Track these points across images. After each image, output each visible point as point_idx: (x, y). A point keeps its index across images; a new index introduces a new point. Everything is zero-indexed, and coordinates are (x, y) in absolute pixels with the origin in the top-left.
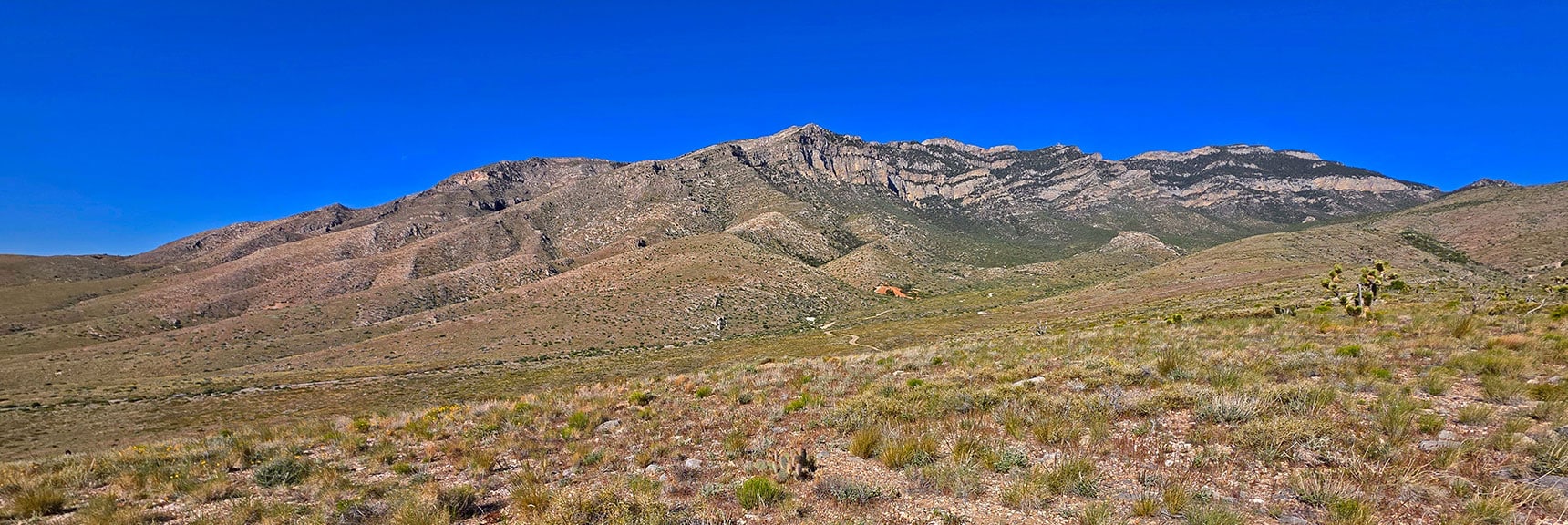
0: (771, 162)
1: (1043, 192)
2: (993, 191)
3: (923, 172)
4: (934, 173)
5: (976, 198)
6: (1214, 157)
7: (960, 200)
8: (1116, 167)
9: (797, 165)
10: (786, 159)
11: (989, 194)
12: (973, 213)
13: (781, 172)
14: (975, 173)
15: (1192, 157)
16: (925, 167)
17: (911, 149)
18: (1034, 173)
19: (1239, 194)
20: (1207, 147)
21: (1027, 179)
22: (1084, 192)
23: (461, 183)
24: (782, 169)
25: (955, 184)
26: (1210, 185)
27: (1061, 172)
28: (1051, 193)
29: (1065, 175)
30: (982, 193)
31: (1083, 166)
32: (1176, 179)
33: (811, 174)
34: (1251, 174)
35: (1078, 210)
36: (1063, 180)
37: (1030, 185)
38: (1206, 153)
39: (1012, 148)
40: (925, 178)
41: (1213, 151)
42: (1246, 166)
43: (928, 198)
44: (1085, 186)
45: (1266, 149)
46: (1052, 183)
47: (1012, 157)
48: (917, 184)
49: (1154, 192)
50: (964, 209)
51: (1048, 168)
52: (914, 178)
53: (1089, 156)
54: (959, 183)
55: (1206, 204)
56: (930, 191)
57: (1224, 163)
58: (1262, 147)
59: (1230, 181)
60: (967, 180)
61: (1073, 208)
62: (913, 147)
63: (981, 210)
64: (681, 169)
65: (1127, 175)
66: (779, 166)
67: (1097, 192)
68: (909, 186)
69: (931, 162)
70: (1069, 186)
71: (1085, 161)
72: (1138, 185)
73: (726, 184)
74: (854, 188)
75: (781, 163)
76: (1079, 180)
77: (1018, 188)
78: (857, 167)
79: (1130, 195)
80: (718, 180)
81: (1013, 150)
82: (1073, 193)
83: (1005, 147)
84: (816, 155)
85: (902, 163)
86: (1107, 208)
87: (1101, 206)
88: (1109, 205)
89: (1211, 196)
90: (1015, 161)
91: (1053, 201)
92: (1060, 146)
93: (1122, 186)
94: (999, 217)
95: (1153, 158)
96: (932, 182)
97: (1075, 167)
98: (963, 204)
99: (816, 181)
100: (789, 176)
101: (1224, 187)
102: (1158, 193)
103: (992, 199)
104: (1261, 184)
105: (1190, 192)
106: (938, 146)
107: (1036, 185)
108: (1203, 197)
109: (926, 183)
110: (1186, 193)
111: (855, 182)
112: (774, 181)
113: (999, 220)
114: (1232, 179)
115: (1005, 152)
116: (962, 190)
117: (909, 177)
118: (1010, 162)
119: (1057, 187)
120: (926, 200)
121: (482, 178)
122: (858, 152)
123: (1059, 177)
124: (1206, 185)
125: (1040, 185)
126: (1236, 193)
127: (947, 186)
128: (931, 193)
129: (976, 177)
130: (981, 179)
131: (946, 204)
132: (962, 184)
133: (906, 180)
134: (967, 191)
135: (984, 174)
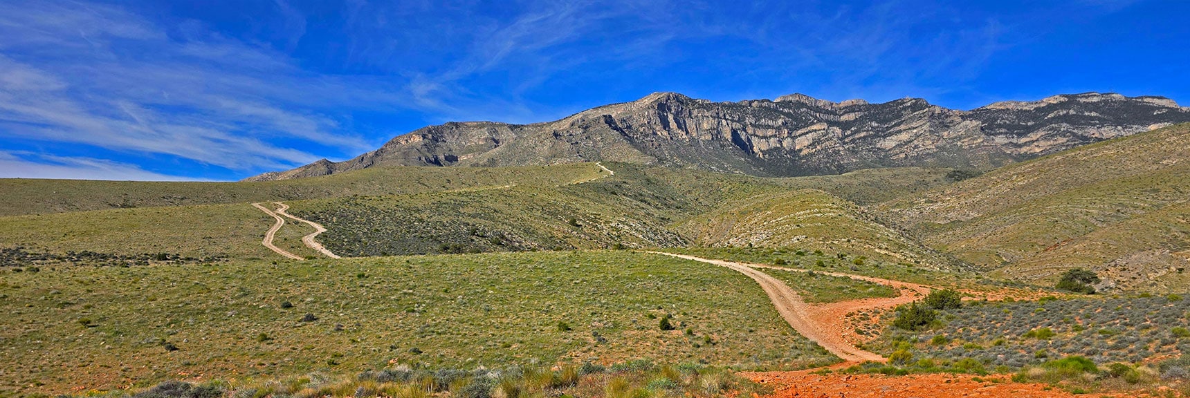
0: (635, 125)
1: (881, 142)
2: (827, 143)
3: (769, 127)
4: (779, 129)
5: (812, 149)
6: (1061, 105)
7: (800, 150)
8: (952, 118)
9: (654, 127)
10: (646, 122)
11: (824, 145)
12: (807, 161)
13: (642, 133)
14: (814, 127)
15: (1042, 105)
16: (770, 123)
17: (761, 106)
18: (876, 125)
19: (1068, 141)
20: (1057, 96)
21: (868, 130)
22: (916, 142)
23: (403, 143)
24: (642, 130)
25: (797, 137)
26: (1043, 133)
27: (901, 123)
28: (889, 143)
29: (902, 127)
30: (819, 144)
31: (920, 118)
32: (1018, 127)
33: (665, 133)
34: (1089, 121)
35: (906, 157)
36: (900, 131)
37: (869, 136)
38: (1055, 102)
40: (770, 132)
41: (1062, 99)
42: (1086, 114)
43: (771, 149)
44: (917, 136)
45: (1117, 96)
46: (891, 134)
47: (860, 110)
48: (762, 138)
49: (979, 141)
50: (801, 159)
51: (891, 120)
52: (760, 133)
53: (927, 109)
54: (799, 136)
55: (1038, 150)
56: (773, 143)
57: (1065, 112)
58: (1114, 95)
59: (1062, 129)
60: (807, 133)
61: (902, 156)
62: (764, 105)
63: (814, 159)
64: (571, 135)
65: (961, 125)
66: (640, 128)
67: (927, 142)
68: (755, 140)
69: (777, 118)
70: (904, 137)
71: (924, 113)
72: (969, 134)
73: (601, 144)
74: (701, 142)
75: (642, 126)
76: (915, 131)
77: (859, 139)
78: (705, 126)
79: (959, 143)
80: (595, 142)
81: (863, 104)
82: (907, 143)
84: (671, 118)
85: (749, 120)
86: (932, 155)
87: (928, 154)
88: (936, 152)
89: (1042, 143)
90: (862, 113)
91: (889, 150)
93: (955, 135)
94: (828, 165)
95: (1002, 108)
96: (775, 136)
97: (912, 119)
98: (802, 154)
99: (669, 139)
100: (647, 136)
101: (1056, 134)
102: (982, 142)
103: (826, 149)
104: (1095, 131)
105: (1028, 139)
106: (791, 102)
107: (877, 136)
108: (1035, 143)
109: (770, 137)
110: (1023, 140)
111: (703, 138)
112: (636, 140)
114: (1064, 126)
115: (855, 105)
116: (803, 142)
117: (755, 131)
118: (859, 115)
119: (894, 137)
120: (770, 151)
121: (417, 139)
122: (707, 114)
123: (898, 129)
124: (1041, 133)
125: (879, 136)
126: (1065, 140)
127: (789, 139)
128: (774, 145)
129: (815, 131)
130: (820, 132)
131: (786, 154)
132: (803, 137)
133: (752, 135)
134: (806, 143)
135: (823, 128)
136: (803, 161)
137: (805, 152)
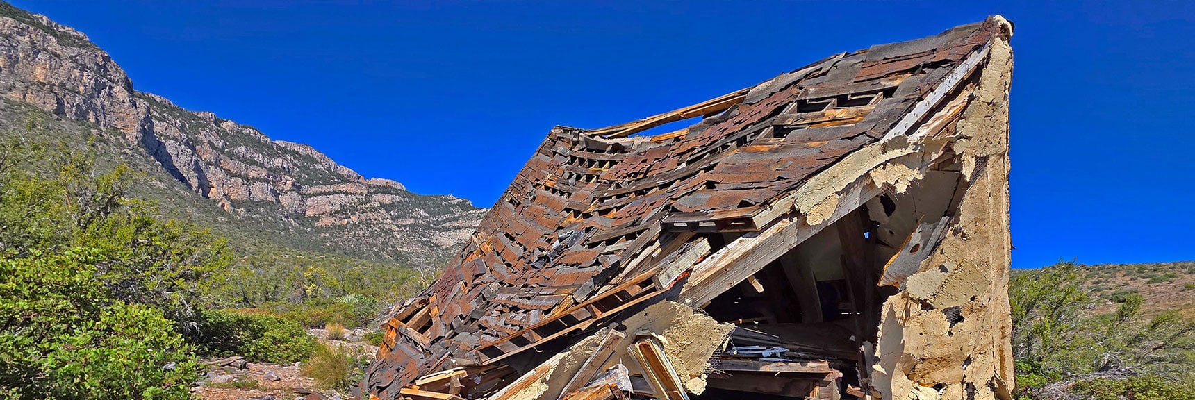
1: (436, 237)
2: (370, 214)
3: (252, 162)
4: (274, 172)
5: (341, 219)
7: (316, 219)
11: (363, 217)
14: (344, 188)
18: (425, 214)
21: (416, 218)
25: (311, 195)
27: (456, 219)
28: (444, 240)
29: (460, 223)
30: (353, 214)
36: (458, 228)
37: (420, 226)
39: (398, 185)
40: (254, 172)
43: (252, 201)
46: (447, 230)
47: (398, 194)
48: (234, 176)
50: (319, 231)
51: (441, 214)
52: (230, 165)
54: (315, 195)
56: (260, 191)
60: (330, 193)
63: (347, 235)
70: (465, 235)
71: (481, 213)
81: (399, 187)
83: (390, 182)
90: (402, 198)
91: (447, 249)
92: (451, 196)
96: (266, 182)
97: (470, 217)
98: (319, 224)
103: (367, 224)
107: (427, 227)
109: (255, 180)
113: (376, 253)
115: (391, 187)
116: (321, 206)
117: (218, 160)
118: (397, 199)
119: (452, 234)
120: (249, 204)
123: (454, 224)
125: (432, 228)
127: (295, 195)
128: (260, 196)
129: (346, 193)
130: (354, 197)
131: (287, 217)
132: (323, 198)
133: (209, 164)
134: (328, 208)
135: (359, 191)
136: (322, 235)
137: (326, 222)
